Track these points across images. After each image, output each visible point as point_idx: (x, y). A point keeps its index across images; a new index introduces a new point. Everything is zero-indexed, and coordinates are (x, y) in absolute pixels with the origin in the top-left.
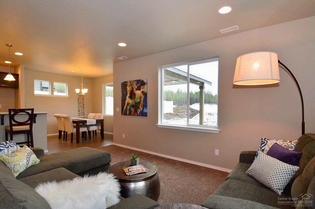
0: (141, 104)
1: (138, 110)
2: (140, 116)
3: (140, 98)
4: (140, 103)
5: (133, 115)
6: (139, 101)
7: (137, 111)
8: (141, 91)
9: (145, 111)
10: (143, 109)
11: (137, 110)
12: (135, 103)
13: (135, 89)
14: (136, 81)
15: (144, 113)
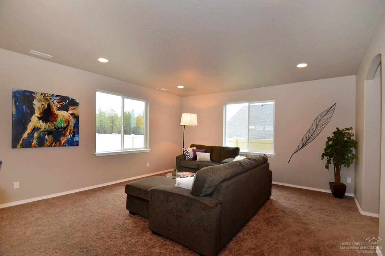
0: (69, 131)
1: (62, 139)
2: (66, 146)
3: (68, 122)
4: (68, 129)
5: (50, 146)
6: (65, 125)
7: (60, 140)
8: (71, 112)
9: (76, 139)
10: (74, 136)
11: (60, 138)
12: (55, 128)
13: (55, 108)
14: (57, 96)
15: (75, 142)
